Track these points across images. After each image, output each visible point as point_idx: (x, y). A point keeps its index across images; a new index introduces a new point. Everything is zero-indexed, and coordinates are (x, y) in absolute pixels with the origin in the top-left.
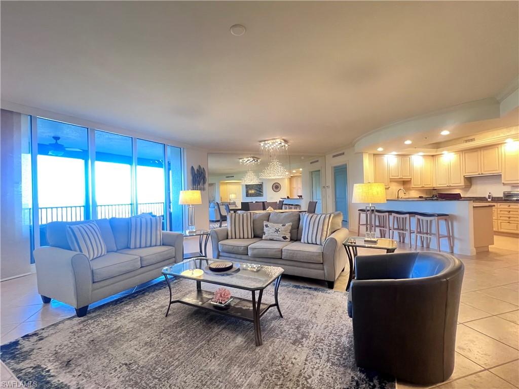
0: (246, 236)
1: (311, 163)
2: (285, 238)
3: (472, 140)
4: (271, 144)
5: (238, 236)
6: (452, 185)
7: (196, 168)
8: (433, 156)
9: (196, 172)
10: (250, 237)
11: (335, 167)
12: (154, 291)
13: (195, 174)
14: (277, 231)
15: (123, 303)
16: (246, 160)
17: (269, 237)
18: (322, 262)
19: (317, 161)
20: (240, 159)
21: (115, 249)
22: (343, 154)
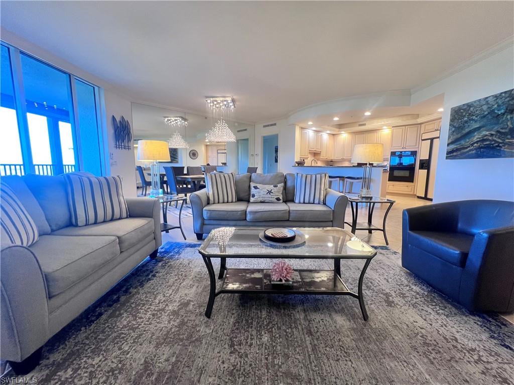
0: (230, 200)
1: (238, 131)
2: (278, 199)
3: (364, 125)
4: (219, 101)
5: (221, 200)
6: (345, 158)
7: (118, 119)
8: (333, 135)
9: (119, 125)
10: (234, 200)
11: (264, 137)
12: (142, 285)
13: (118, 127)
14: (270, 192)
15: (104, 317)
16: (173, 119)
17: (259, 200)
18: (332, 220)
19: (246, 130)
20: (165, 117)
21: (48, 229)
22: (275, 124)
